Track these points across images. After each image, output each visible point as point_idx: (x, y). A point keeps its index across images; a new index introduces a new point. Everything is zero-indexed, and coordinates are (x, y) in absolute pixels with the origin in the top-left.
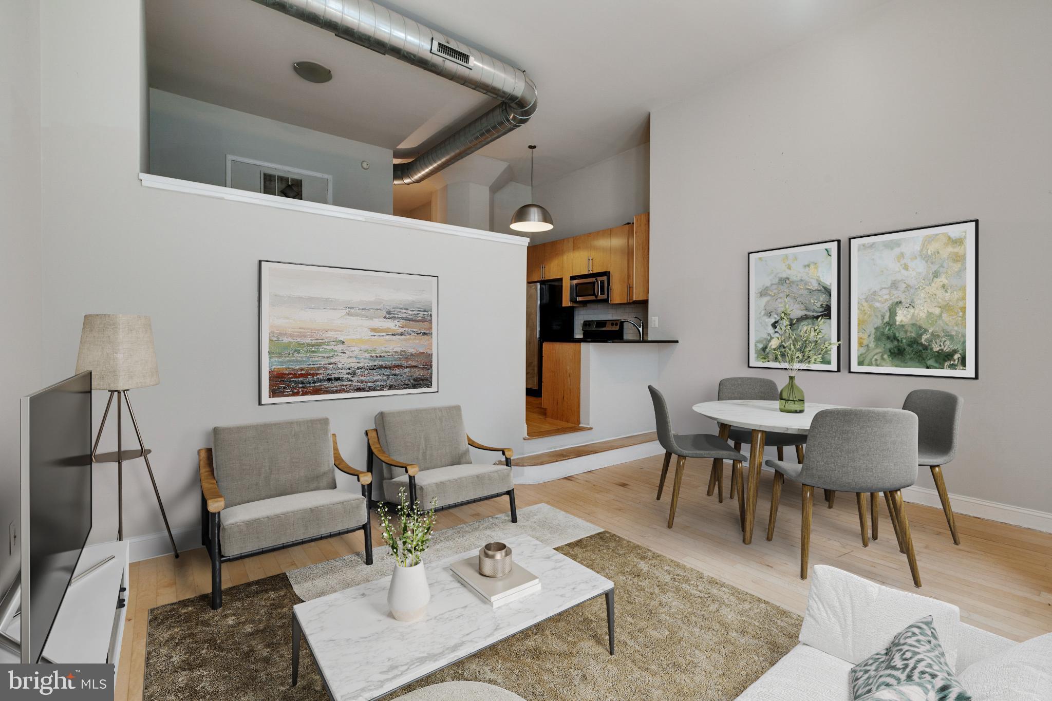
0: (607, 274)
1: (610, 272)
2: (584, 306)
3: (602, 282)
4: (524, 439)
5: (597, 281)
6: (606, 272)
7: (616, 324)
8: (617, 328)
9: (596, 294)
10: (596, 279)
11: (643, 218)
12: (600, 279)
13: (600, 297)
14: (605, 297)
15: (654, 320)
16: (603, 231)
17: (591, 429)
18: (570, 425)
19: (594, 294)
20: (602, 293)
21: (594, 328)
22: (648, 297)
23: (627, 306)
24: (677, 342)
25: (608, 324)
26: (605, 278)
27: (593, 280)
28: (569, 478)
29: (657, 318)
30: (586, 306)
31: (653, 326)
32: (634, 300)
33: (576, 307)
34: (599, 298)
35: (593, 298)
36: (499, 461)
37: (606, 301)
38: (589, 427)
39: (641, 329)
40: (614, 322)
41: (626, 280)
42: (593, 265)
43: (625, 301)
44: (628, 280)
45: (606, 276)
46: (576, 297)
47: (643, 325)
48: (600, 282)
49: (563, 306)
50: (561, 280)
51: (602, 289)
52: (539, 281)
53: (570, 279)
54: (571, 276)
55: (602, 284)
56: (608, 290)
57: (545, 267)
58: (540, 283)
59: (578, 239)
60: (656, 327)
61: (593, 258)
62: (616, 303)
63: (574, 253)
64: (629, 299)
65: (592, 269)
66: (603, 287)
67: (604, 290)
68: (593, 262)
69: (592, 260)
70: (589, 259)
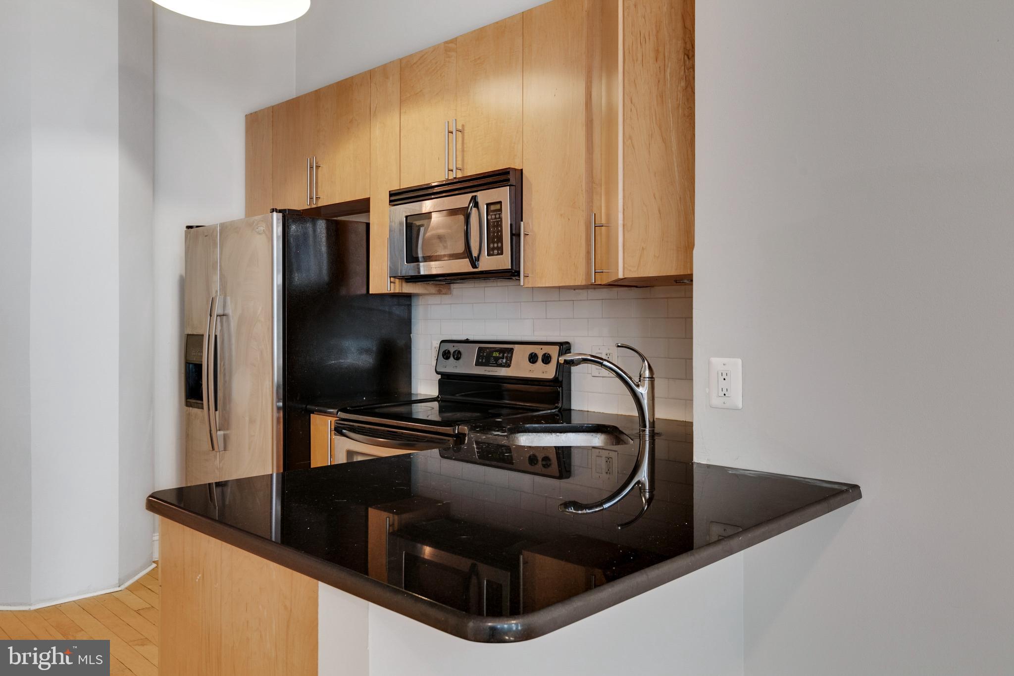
0: (513, 181)
1: (522, 170)
2: (440, 292)
3: (494, 208)
5: (476, 205)
6: (508, 172)
7: (547, 359)
8: (548, 372)
9: (475, 254)
10: (474, 199)
12: (485, 197)
13: (487, 263)
14: (503, 262)
19: (468, 251)
20: (495, 249)
21: (468, 366)
22: (692, 269)
23: (584, 294)
25: (520, 355)
26: (503, 194)
27: (463, 201)
30: (449, 292)
31: (716, 401)
32: (621, 276)
33: (417, 295)
37: (512, 274)
39: (643, 391)
40: (541, 352)
41: (583, 200)
42: (465, 149)
43: (580, 281)
44: (590, 201)
45: (508, 187)
46: (407, 262)
47: (652, 378)
48: (485, 206)
49: (370, 293)
50: (363, 206)
51: (494, 232)
52: (280, 211)
53: (391, 201)
54: (390, 191)
55: (493, 217)
56: (515, 235)
57: (317, 167)
58: (284, 217)
59: (414, 64)
60: (740, 406)
61: (463, 126)
62: (547, 286)
63: (405, 112)
64: (595, 270)
65: (460, 163)
66: (497, 226)
67: (501, 239)
68: (465, 141)
69: (461, 131)
70: (450, 130)
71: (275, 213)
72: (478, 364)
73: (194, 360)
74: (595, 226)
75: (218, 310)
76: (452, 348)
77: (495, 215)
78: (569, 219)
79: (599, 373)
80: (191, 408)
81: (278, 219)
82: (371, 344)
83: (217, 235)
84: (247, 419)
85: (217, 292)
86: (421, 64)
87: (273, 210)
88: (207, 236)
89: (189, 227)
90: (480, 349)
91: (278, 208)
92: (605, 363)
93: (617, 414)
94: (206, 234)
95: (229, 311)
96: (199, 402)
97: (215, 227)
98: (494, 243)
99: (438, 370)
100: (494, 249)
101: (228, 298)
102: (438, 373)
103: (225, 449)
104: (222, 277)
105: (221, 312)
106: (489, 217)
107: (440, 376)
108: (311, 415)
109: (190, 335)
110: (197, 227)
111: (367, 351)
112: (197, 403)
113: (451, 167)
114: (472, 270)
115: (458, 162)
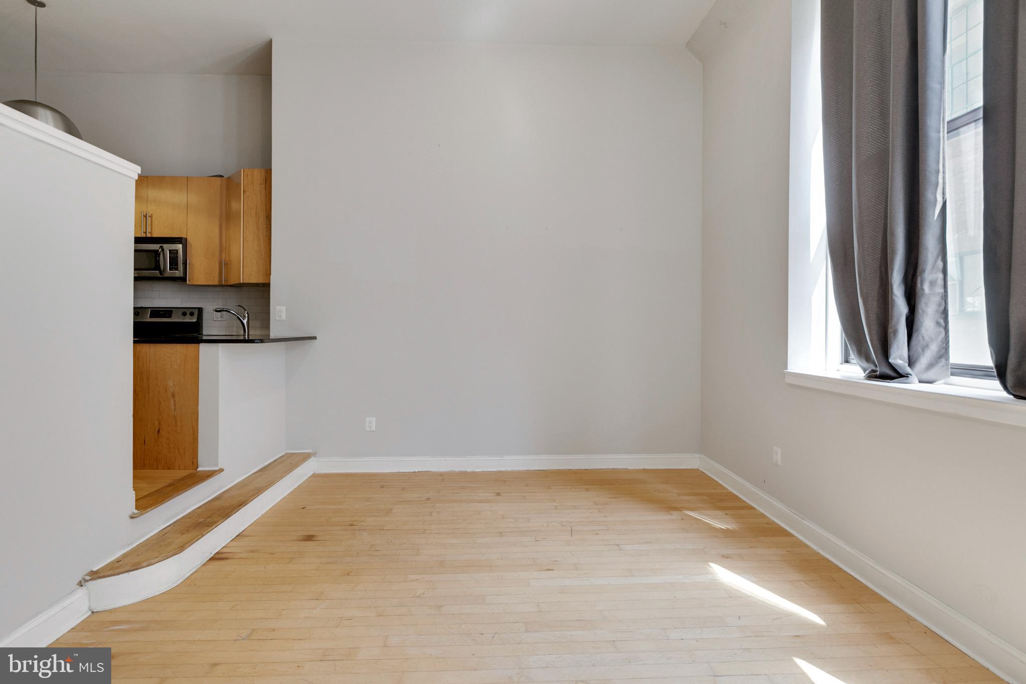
0: (183, 242)
1: (186, 239)
4: (132, 517)
5: (163, 250)
6: (181, 238)
7: (192, 314)
8: (192, 319)
9: (162, 269)
10: (161, 247)
11: (258, 175)
12: (167, 247)
13: (169, 273)
14: (178, 273)
15: (279, 311)
16: (173, 177)
17: (221, 470)
18: (182, 473)
19: (157, 267)
22: (270, 280)
23: (218, 289)
24: (315, 338)
25: (177, 313)
26: (179, 247)
27: (155, 247)
28: (217, 556)
29: (285, 307)
31: (277, 318)
32: (242, 281)
34: (166, 275)
35: (157, 273)
36: (88, 574)
37: (183, 279)
38: (217, 469)
39: (245, 322)
40: (189, 311)
41: (217, 253)
42: (153, 225)
43: (216, 282)
44: (221, 254)
47: (248, 317)
48: (168, 251)
51: (173, 262)
56: (185, 264)
60: (285, 319)
61: (152, 215)
62: (200, 284)
65: (150, 230)
66: (175, 259)
67: (177, 264)
68: (153, 221)
69: (151, 217)
70: (145, 215)
72: (151, 317)
77: (174, 254)
78: (210, 260)
90: (151, 311)
92: (232, 311)
98: (173, 266)
100: (173, 268)
106: (170, 256)
113: (144, 231)
114: (159, 276)
115: (149, 230)
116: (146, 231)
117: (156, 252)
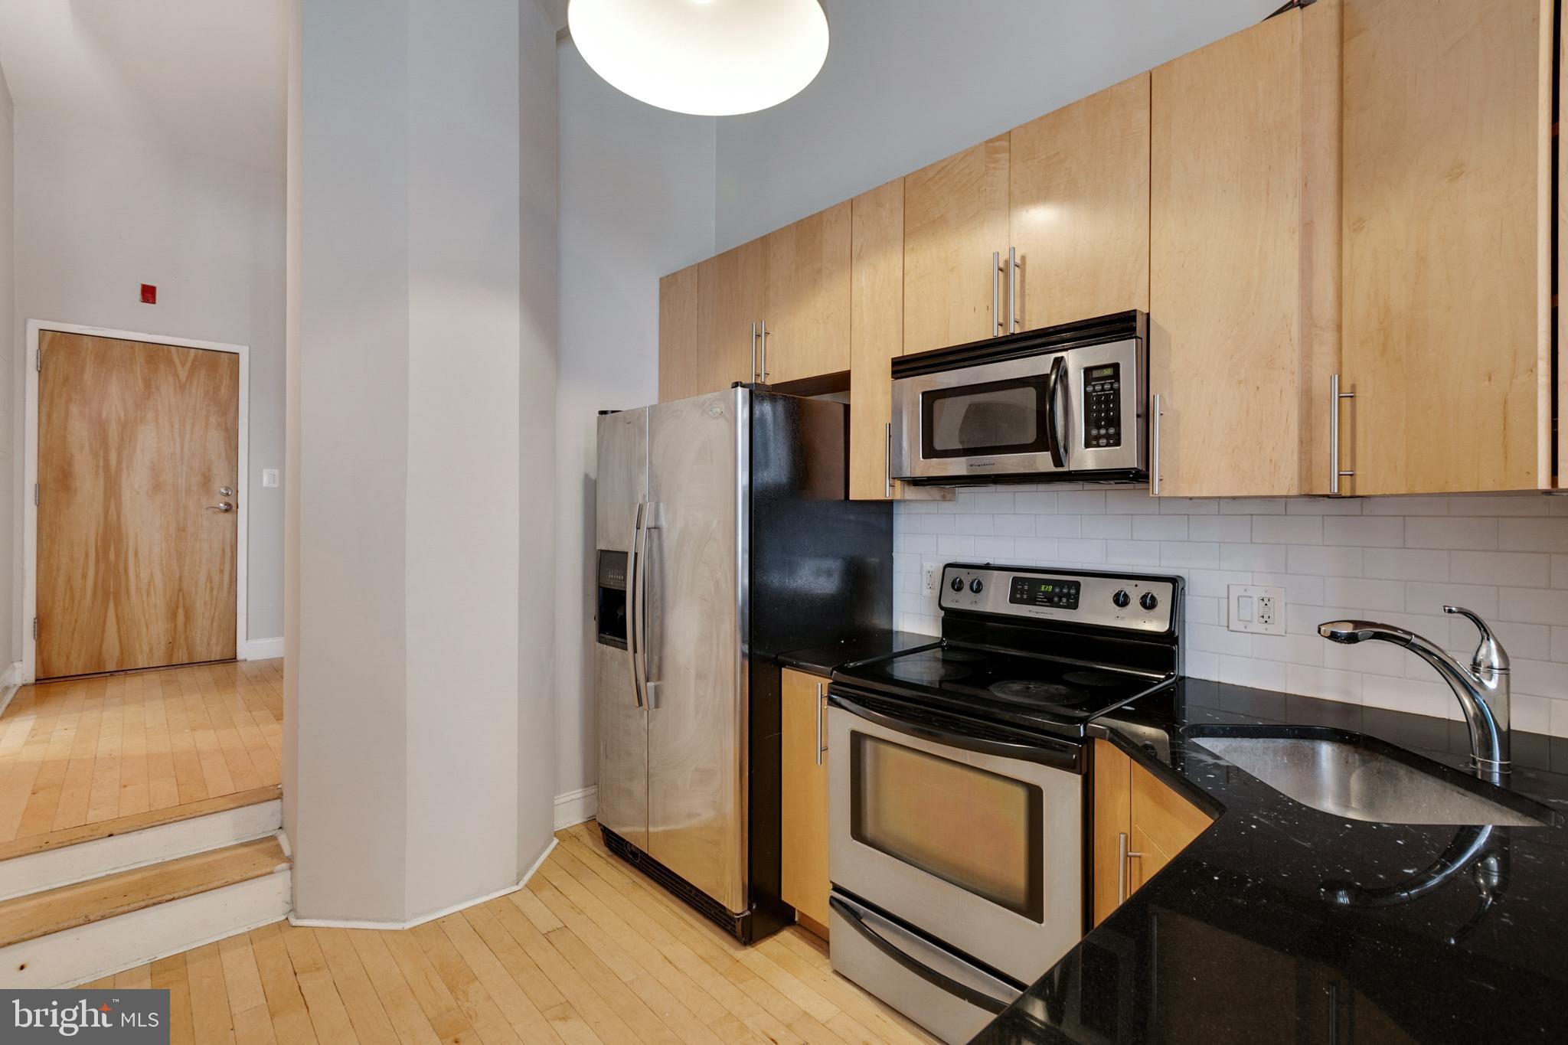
0: (1139, 330)
1: (1148, 313)
3: (1102, 374)
5: (1063, 376)
6: (1127, 317)
7: (1149, 603)
9: (1059, 442)
10: (1058, 362)
12: (1081, 358)
13: (1085, 458)
14: (1125, 456)
19: (1042, 439)
20: (1102, 437)
21: (996, 600)
25: (1095, 592)
26: (1121, 352)
27: (1040, 365)
30: (953, 498)
34: (1074, 465)
35: (1043, 461)
37: (1139, 476)
40: (1134, 589)
42: (1027, 292)
43: (1287, 483)
45: (1134, 340)
46: (923, 458)
47: (1506, 670)
48: (1081, 373)
49: (851, 499)
50: (840, 382)
51: (1099, 411)
52: (743, 386)
53: (893, 373)
54: (892, 359)
55: (1098, 388)
56: (1145, 416)
57: (767, 334)
58: (751, 393)
59: (929, 180)
61: (1022, 259)
62: (1205, 495)
63: (913, 249)
64: (1339, 471)
65: (1018, 312)
66: (1107, 402)
67: (1115, 422)
68: (1027, 280)
69: (1021, 266)
70: (1001, 265)
71: (739, 389)
72: (1013, 600)
73: (612, 582)
74: (1340, 397)
75: (647, 521)
76: (966, 577)
77: (1103, 385)
78: (1258, 388)
79: (1245, 627)
80: (605, 646)
81: (744, 398)
82: (835, 565)
83: (645, 422)
84: (693, 672)
85: (644, 496)
86: (941, 179)
87: (736, 385)
88: (630, 423)
89: (603, 413)
90: (1015, 580)
91: (743, 382)
92: (1414, 640)
93: (1286, 694)
94: (628, 421)
95: (664, 523)
96: (623, 640)
97: (643, 410)
98: (1099, 427)
99: (944, 604)
100: (1098, 437)
101: (662, 506)
102: (942, 608)
103: (657, 706)
104: (652, 476)
105: (652, 524)
106: (1089, 389)
107: (943, 612)
108: (783, 669)
109: (605, 551)
110: (613, 412)
111: (829, 573)
112: (615, 641)
113: (1001, 321)
114: (1054, 469)
115: (1014, 312)
116: (1006, 316)
117: (1039, 383)
